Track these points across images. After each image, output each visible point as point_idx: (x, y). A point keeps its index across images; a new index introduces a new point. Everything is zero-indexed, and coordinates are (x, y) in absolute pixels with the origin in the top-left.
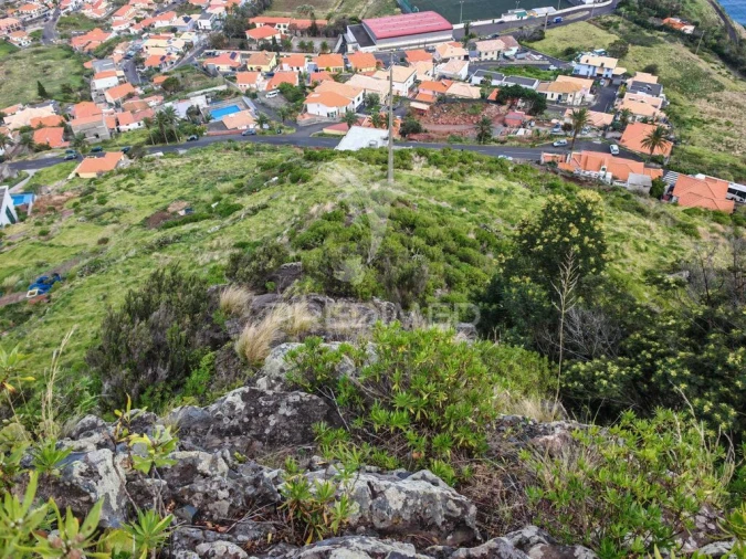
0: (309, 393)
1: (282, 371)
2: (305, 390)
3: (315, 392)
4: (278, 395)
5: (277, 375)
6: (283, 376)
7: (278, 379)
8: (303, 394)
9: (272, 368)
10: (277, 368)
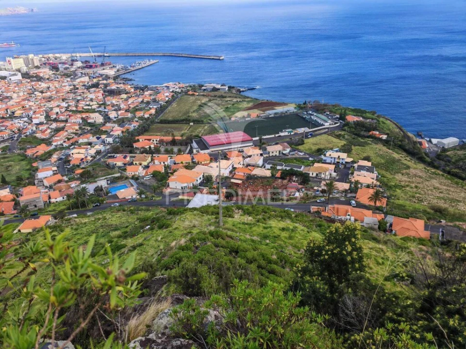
0: (187, 339)
1: (166, 328)
2: (184, 337)
3: (191, 338)
4: (165, 342)
5: (162, 331)
6: (167, 331)
7: (163, 334)
8: (182, 340)
9: (158, 327)
10: (162, 326)
